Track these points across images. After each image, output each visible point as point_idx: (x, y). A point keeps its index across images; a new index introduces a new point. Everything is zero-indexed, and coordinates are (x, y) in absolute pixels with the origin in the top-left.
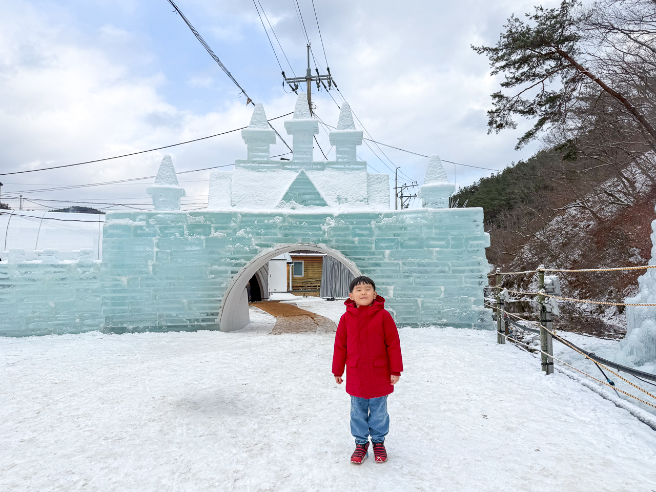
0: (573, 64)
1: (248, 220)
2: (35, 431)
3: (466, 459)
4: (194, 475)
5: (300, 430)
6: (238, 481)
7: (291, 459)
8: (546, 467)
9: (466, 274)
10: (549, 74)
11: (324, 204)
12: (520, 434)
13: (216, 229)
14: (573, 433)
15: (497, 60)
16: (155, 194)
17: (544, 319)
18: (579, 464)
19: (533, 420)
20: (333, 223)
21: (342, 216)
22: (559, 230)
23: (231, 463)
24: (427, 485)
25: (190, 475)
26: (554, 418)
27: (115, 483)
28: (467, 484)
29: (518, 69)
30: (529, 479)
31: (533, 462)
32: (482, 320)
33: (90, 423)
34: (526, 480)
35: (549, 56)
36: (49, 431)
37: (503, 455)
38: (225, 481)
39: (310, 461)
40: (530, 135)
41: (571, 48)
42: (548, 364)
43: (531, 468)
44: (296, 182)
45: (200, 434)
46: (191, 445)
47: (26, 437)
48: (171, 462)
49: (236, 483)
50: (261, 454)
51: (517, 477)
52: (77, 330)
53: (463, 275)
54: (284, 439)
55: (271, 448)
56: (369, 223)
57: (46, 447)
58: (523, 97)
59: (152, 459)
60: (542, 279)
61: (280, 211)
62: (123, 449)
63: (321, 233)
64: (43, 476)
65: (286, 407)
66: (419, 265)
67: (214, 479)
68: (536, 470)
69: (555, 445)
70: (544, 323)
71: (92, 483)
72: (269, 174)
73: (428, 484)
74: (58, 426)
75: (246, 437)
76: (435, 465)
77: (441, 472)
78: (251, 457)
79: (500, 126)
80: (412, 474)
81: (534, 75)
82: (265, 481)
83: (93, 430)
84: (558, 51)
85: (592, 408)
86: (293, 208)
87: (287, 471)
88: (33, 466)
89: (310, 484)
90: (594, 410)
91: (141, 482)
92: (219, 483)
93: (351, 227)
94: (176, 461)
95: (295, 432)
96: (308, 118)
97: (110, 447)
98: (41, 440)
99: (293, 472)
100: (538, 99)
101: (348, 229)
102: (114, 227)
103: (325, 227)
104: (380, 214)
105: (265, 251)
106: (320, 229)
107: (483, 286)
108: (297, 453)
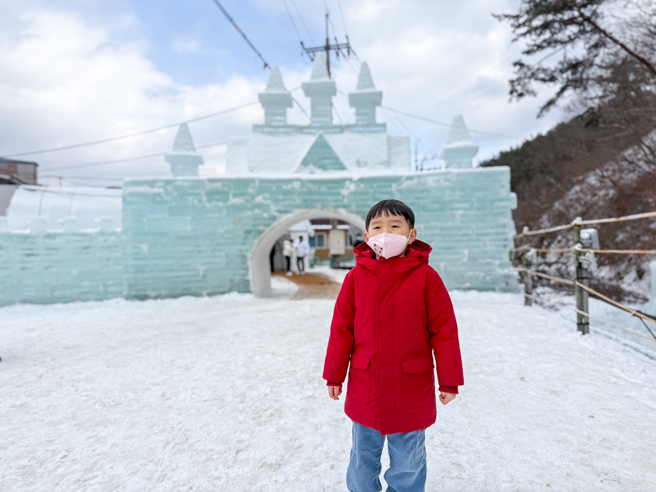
0: (597, 29)
1: (266, 185)
2: (30, 395)
3: (507, 428)
4: (191, 445)
5: (316, 394)
6: (240, 453)
7: (304, 427)
8: (606, 437)
9: (491, 237)
10: (571, 40)
11: (342, 167)
12: (566, 399)
13: (235, 196)
14: (628, 397)
15: (519, 26)
16: (173, 161)
17: (580, 276)
18: (646, 433)
19: (579, 383)
20: (352, 187)
21: (362, 180)
22: (578, 200)
23: (235, 432)
24: (464, 460)
25: (186, 445)
26: (602, 381)
27: (99, 455)
28: (513, 458)
29: (539, 35)
30: (589, 452)
31: (590, 431)
32: (507, 283)
33: (89, 387)
34: (585, 453)
35: (572, 21)
36: (44, 396)
37: (552, 422)
38: (226, 452)
39: (325, 429)
40: (551, 103)
41: (594, 13)
42: (584, 325)
43: (589, 438)
44: (315, 146)
45: (205, 399)
46: (193, 411)
47: (19, 403)
48: (167, 431)
49: (238, 455)
50: (270, 421)
51: (573, 449)
52: (102, 297)
53: (488, 238)
54: (297, 404)
55: (282, 414)
56: (390, 186)
57: (35, 413)
58: (545, 65)
59: (146, 427)
60: (579, 233)
61: (298, 176)
62: (117, 416)
63: (340, 198)
64: (21, 446)
65: (302, 369)
66: (442, 229)
67: (213, 450)
68: (595, 441)
69: (611, 411)
70: (580, 280)
71: (73, 454)
72: (287, 138)
73: (465, 458)
74: (54, 391)
75: (256, 402)
76: (471, 435)
77: (480, 443)
78: (259, 425)
79: (521, 95)
80: (445, 446)
81: (556, 42)
82: (272, 453)
83: (90, 395)
84: (582, 15)
85: (642, 368)
86: (312, 173)
87: (297, 441)
88: (14, 435)
89: (324, 457)
90: (644, 371)
91: (128, 454)
92: (219, 456)
93: (371, 191)
94: (172, 429)
95: (310, 397)
96: (325, 79)
97: (104, 414)
98: (33, 405)
99: (304, 442)
100: (560, 67)
101: (367, 193)
102: (132, 194)
103: (345, 192)
104: (401, 177)
105: (284, 218)
106: (339, 194)
107: (508, 249)
108: (311, 420)
